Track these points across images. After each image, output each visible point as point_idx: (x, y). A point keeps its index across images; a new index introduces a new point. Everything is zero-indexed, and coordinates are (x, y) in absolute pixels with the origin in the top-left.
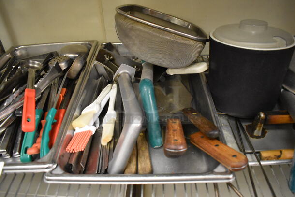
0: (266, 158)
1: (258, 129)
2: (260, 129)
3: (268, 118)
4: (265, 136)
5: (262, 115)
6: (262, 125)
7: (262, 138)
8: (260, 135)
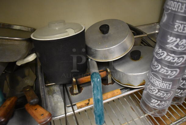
0: (80, 107)
1: (74, 89)
2: (76, 89)
3: (78, 80)
4: (81, 92)
5: (74, 80)
6: (76, 85)
7: (79, 94)
8: (78, 92)
